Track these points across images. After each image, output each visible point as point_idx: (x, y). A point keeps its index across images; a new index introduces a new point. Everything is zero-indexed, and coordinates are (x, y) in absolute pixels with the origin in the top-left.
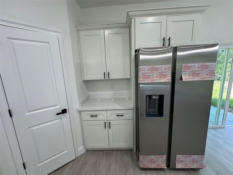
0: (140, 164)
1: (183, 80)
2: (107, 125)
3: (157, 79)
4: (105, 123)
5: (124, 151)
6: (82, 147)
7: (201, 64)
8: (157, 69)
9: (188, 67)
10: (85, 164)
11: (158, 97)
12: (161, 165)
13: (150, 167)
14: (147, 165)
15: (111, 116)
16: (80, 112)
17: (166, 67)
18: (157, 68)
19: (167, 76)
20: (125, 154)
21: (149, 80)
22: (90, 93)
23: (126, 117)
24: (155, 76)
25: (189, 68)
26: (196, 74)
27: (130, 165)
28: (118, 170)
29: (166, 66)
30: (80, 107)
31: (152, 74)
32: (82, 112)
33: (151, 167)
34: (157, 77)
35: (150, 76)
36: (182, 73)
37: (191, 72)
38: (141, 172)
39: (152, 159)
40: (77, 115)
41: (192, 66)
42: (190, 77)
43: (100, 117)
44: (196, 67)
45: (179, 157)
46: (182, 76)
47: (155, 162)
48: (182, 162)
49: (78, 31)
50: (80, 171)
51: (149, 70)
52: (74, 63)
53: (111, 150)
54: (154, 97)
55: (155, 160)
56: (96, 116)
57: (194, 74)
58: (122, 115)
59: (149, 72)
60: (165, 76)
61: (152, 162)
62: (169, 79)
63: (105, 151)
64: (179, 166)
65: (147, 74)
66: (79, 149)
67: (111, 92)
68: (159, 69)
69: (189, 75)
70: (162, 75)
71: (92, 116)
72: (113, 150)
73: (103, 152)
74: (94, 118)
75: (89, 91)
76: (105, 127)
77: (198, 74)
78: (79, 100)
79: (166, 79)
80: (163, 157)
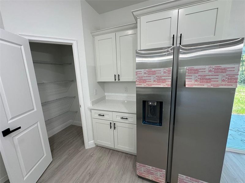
0: (137, 171)
1: (187, 86)
2: (113, 126)
3: (155, 83)
4: (111, 123)
5: (129, 155)
6: (92, 141)
7: (214, 66)
8: (154, 73)
9: (194, 70)
10: (92, 156)
11: (155, 104)
12: (159, 180)
13: (146, 177)
14: (143, 174)
15: (116, 118)
16: (91, 110)
17: (165, 71)
18: (154, 71)
19: (167, 80)
20: (129, 158)
21: (145, 84)
22: (106, 94)
23: (130, 120)
24: (152, 80)
25: (196, 71)
26: (206, 79)
27: (129, 170)
28: (117, 170)
29: (165, 69)
30: (91, 105)
31: (149, 78)
32: (92, 110)
33: (148, 178)
34: (154, 81)
35: (147, 80)
36: (186, 78)
37: (199, 77)
38: (138, 179)
39: (150, 170)
40: (89, 112)
41: (200, 69)
42: (196, 83)
43: (106, 117)
44: (207, 70)
45: (181, 176)
46: (185, 81)
47: (152, 174)
49: (93, 36)
50: (85, 161)
52: (87, 66)
53: (117, 151)
55: (152, 172)
56: (103, 115)
57: (203, 79)
58: (127, 119)
59: (145, 75)
60: (164, 81)
61: (149, 172)
62: (168, 84)
63: (111, 151)
65: (144, 78)
66: (89, 142)
67: (125, 95)
68: (157, 72)
69: (196, 81)
70: (160, 80)
71: (100, 115)
72: (119, 151)
73: (109, 151)
74: (101, 117)
75: (105, 92)
76: (111, 127)
77: (209, 79)
78: (91, 99)
79: (165, 84)
80: (162, 171)
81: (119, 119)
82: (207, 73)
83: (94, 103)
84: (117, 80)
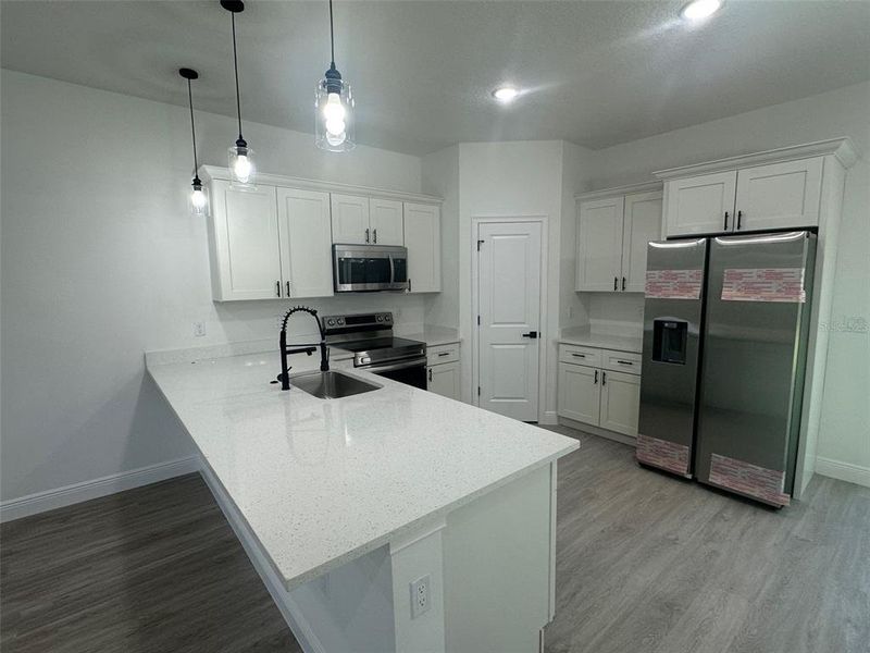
0: (638, 454)
1: (723, 298)
2: (601, 378)
3: (675, 292)
4: (597, 373)
7: (764, 270)
8: (675, 277)
9: (737, 274)
11: (675, 326)
12: (678, 466)
13: (653, 462)
15: (609, 362)
16: (558, 345)
19: (695, 289)
21: (660, 294)
22: (592, 321)
24: (671, 288)
25: (740, 277)
26: (754, 288)
30: (560, 336)
31: (667, 284)
33: (657, 464)
34: (675, 289)
35: (663, 288)
36: (723, 286)
37: (743, 285)
39: (661, 448)
40: (553, 347)
41: (745, 273)
42: (739, 294)
43: (589, 360)
44: (755, 275)
45: (717, 458)
46: (721, 291)
48: (723, 472)
51: (661, 277)
54: (666, 325)
55: (666, 451)
56: (583, 356)
57: (749, 287)
58: (630, 363)
59: (661, 280)
60: (690, 289)
62: (696, 294)
64: (716, 479)
65: (658, 285)
69: (739, 290)
70: (684, 287)
71: (576, 355)
72: (607, 439)
74: (578, 360)
75: (590, 317)
76: (596, 381)
77: (758, 288)
78: (560, 325)
79: (690, 294)
80: (682, 449)
81: (614, 364)
82: (755, 279)
83: (567, 332)
84: (619, 289)
